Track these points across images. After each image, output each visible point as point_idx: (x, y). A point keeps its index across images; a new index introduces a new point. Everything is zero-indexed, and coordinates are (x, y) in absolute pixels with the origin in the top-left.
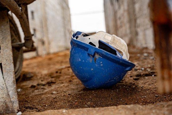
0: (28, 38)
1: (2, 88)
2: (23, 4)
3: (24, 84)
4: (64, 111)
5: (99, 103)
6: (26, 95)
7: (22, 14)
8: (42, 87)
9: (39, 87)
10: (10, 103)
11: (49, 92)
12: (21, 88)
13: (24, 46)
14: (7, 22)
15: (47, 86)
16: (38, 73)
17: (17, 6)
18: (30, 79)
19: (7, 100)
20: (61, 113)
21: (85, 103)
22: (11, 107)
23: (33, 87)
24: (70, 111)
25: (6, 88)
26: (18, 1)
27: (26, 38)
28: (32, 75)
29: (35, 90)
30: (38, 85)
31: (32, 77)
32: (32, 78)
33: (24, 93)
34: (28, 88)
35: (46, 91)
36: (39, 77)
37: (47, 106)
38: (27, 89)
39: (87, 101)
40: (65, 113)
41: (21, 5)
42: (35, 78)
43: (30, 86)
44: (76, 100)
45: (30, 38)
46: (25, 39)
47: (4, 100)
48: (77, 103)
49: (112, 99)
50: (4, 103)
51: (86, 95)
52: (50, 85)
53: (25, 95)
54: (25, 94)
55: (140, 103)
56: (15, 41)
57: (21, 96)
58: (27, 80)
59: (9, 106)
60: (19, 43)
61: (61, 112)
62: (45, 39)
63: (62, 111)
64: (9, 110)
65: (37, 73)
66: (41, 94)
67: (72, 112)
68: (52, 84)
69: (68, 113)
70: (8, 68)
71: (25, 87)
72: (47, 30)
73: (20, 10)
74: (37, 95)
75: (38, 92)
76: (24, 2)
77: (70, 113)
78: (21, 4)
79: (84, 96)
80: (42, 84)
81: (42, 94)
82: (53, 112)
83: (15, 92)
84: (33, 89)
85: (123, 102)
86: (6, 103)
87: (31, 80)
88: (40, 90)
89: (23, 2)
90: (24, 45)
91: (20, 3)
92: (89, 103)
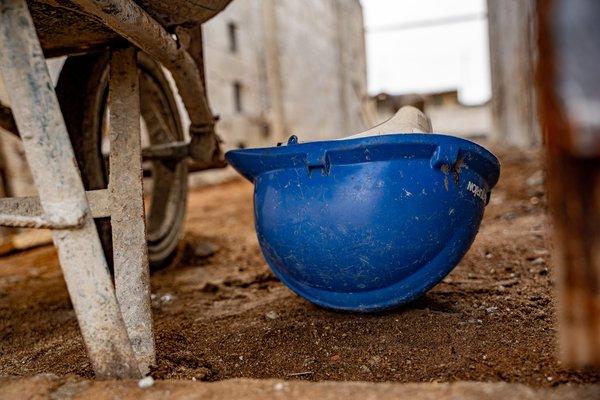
0: (201, 130)
1: (103, 300)
2: (183, 25)
3: (187, 276)
4: (279, 386)
5: (409, 362)
6: (185, 318)
7: (180, 56)
8: (238, 292)
9: (228, 292)
10: (125, 344)
11: (255, 310)
12: (175, 291)
13: (190, 154)
14: (133, 86)
15: (254, 288)
16: (235, 241)
17: (163, 32)
18: (205, 260)
19: (117, 338)
20: (269, 393)
21: (364, 360)
22: (128, 359)
23: (211, 289)
24: (296, 387)
25: (113, 301)
26: (167, 20)
27: (196, 130)
28: (214, 248)
29: (214, 301)
30: (228, 284)
31: (212, 255)
32: (211, 259)
33: (180, 308)
34: (195, 293)
35: (247, 306)
36: (233, 257)
37: (241, 358)
38: (190, 295)
39: (369, 352)
40: (278, 394)
41: (177, 29)
42: (220, 258)
43: (201, 286)
44: (336, 348)
45: (207, 129)
46: (191, 132)
47: (108, 335)
48: (337, 357)
49: (454, 352)
50: (107, 346)
51: (370, 331)
52: (266, 287)
53: (182, 316)
54: (182, 313)
55: (549, 375)
56: (160, 137)
57: (168, 319)
58: (196, 265)
59: (122, 353)
60: (175, 144)
61: (269, 389)
62: (273, 117)
63: (272, 386)
64: (121, 367)
65: (230, 240)
66: (230, 316)
67: (303, 392)
68: (270, 283)
69: (289, 395)
70: (127, 233)
71: (185, 289)
72: (281, 85)
73: (174, 46)
74: (219, 319)
75: (224, 308)
76: (185, 20)
77: (296, 393)
78: (177, 26)
79: (365, 332)
80: (240, 281)
81: (235, 317)
82: (245, 386)
83: (146, 311)
84: (208, 298)
85: (491, 366)
86: (113, 345)
87: (209, 263)
88: (229, 302)
89: (181, 21)
90: (189, 150)
91: (172, 23)
92: (376, 359)
